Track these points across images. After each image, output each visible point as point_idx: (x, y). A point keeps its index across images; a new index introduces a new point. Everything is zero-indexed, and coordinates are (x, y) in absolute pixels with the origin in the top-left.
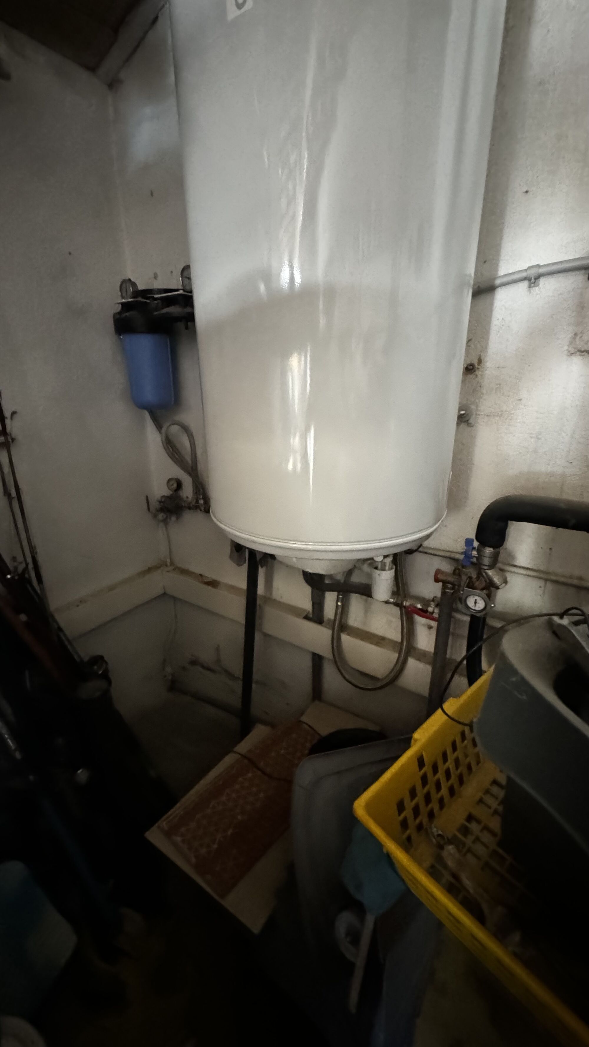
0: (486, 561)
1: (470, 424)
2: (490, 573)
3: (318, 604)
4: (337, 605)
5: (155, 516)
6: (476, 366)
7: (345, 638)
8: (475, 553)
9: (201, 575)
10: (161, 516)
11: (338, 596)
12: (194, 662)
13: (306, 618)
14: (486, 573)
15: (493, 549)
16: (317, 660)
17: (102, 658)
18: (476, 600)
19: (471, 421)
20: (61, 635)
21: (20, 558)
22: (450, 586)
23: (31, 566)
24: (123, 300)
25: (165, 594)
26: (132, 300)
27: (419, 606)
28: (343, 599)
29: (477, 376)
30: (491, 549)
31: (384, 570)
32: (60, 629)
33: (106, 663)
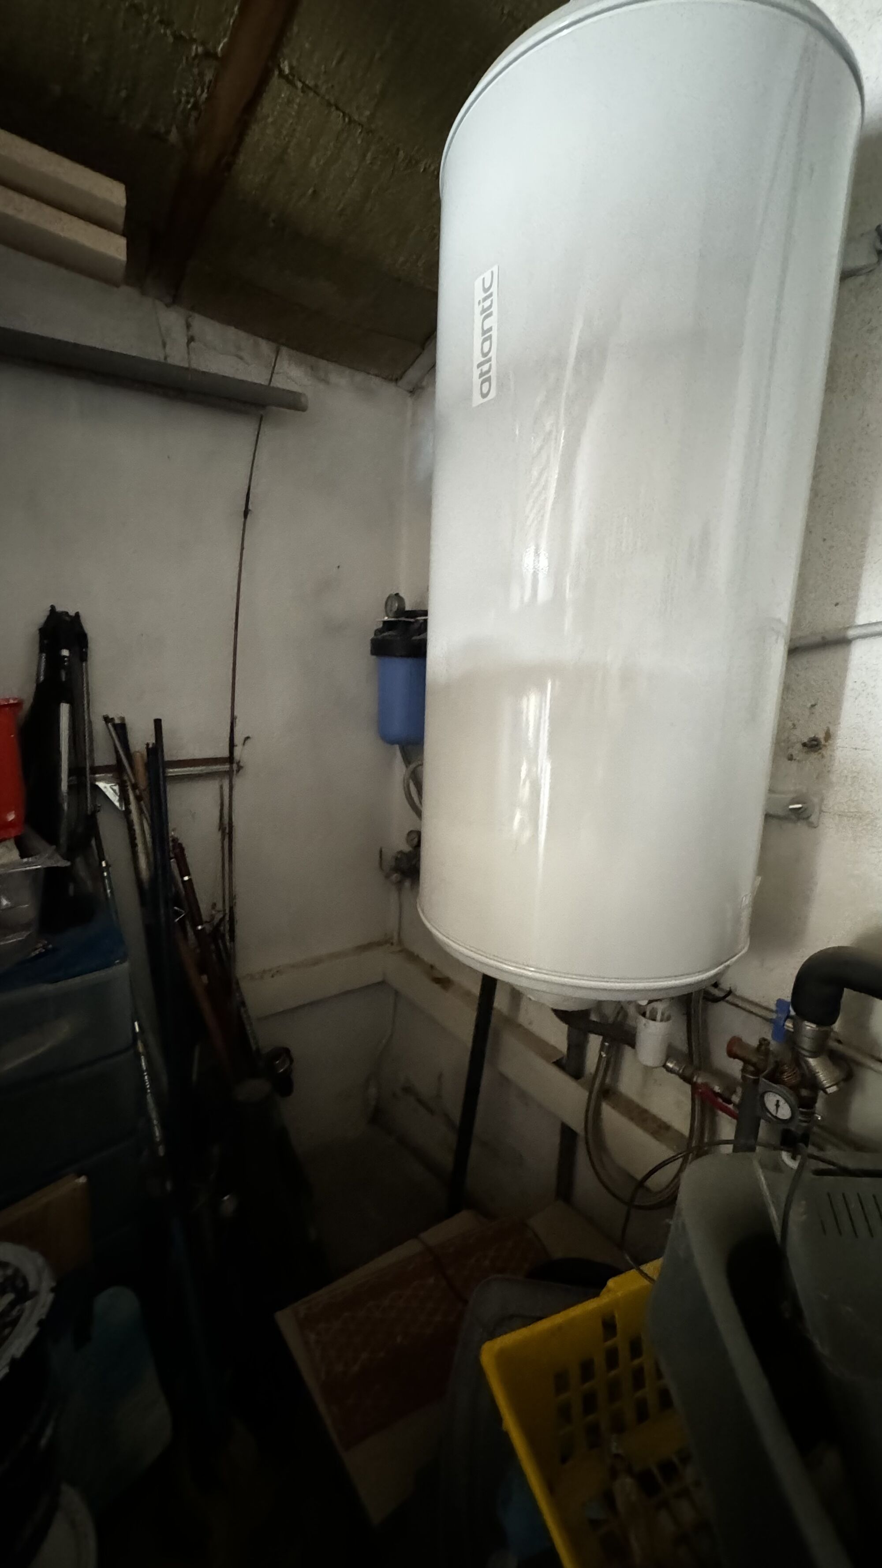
0: (806, 1043)
1: (812, 823)
2: (812, 1061)
3: (577, 1047)
4: (600, 1056)
5: (387, 877)
6: (823, 742)
7: (608, 1112)
8: (789, 1025)
9: (432, 967)
10: (395, 877)
11: (602, 1045)
12: (408, 1090)
13: (559, 1064)
14: (807, 1063)
15: (817, 1027)
16: (567, 1134)
17: (287, 1051)
18: (778, 1101)
19: (813, 819)
20: (242, 1010)
21: (220, 906)
22: (751, 1068)
23: (227, 918)
24: (386, 618)
25: (383, 983)
26: (393, 619)
27: (717, 1089)
28: (609, 1047)
29: (823, 757)
30: (814, 1026)
31: (654, 1020)
32: (243, 1004)
33: (292, 1061)
